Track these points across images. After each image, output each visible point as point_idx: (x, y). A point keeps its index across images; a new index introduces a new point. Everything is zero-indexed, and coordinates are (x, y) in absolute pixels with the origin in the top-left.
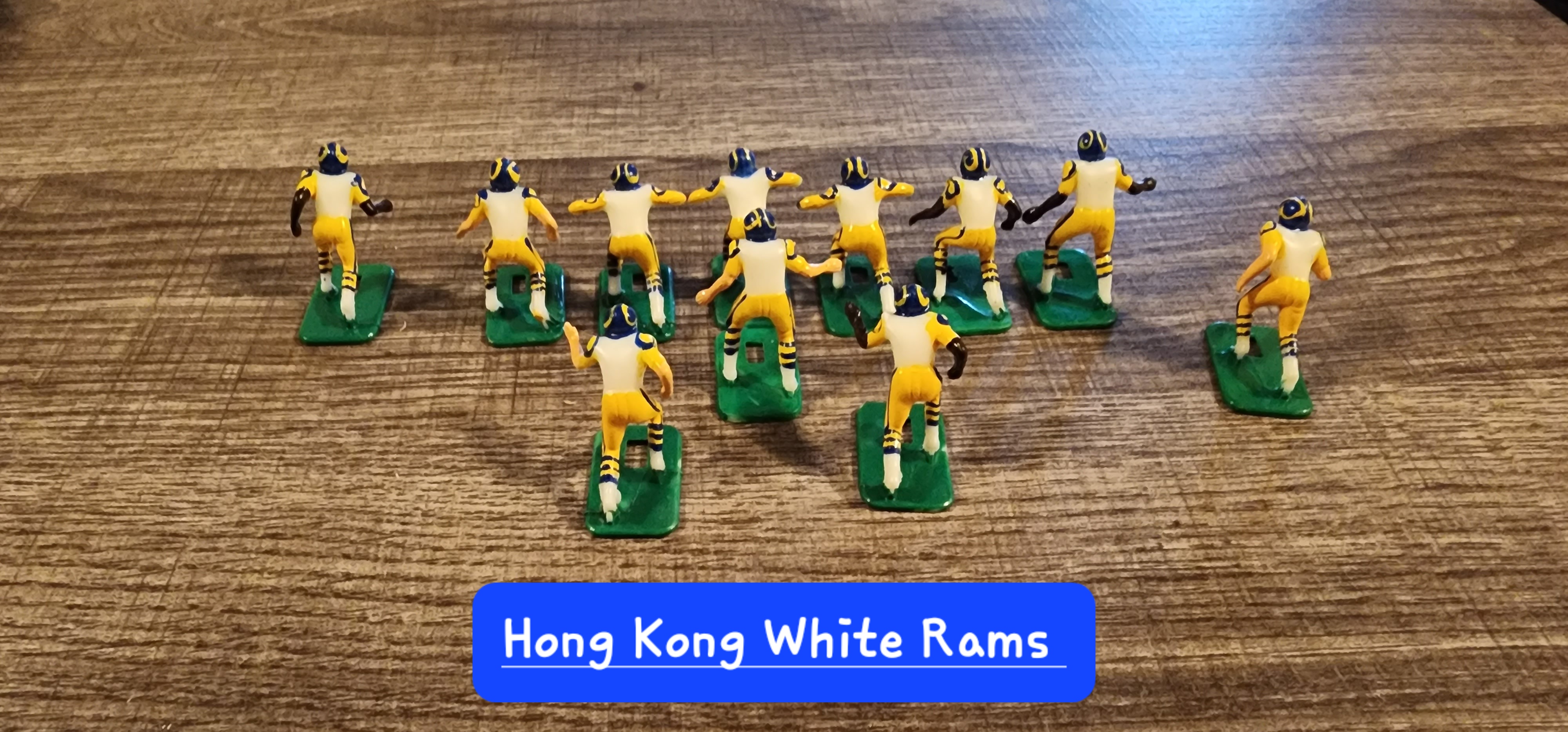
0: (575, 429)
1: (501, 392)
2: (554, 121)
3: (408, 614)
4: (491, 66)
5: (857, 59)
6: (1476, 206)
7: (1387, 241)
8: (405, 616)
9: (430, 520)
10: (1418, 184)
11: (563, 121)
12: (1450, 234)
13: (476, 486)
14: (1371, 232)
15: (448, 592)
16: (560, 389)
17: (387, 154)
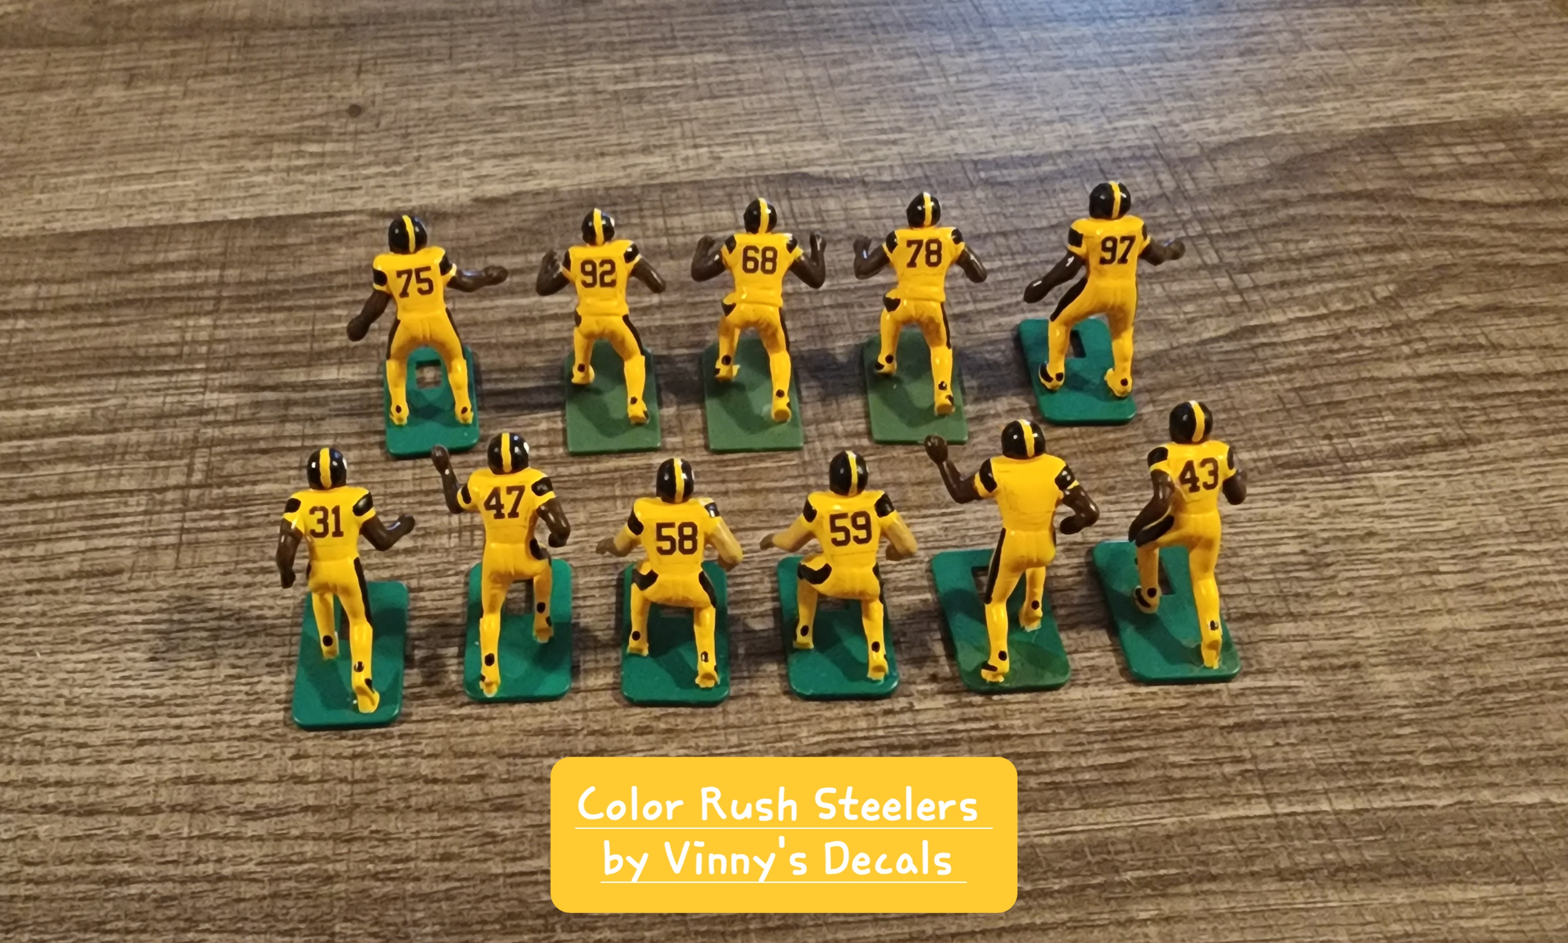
0: (248, 586)
1: (165, 540)
2: (250, 165)
3: (46, 827)
4: (173, 87)
5: (631, 59)
6: (1357, 239)
7: (1240, 292)
8: (42, 830)
9: (75, 709)
10: (1292, 211)
11: (260, 164)
12: (1318, 279)
13: (130, 664)
14: (1224, 282)
15: (91, 799)
16: (235, 534)
17: (40, 219)
